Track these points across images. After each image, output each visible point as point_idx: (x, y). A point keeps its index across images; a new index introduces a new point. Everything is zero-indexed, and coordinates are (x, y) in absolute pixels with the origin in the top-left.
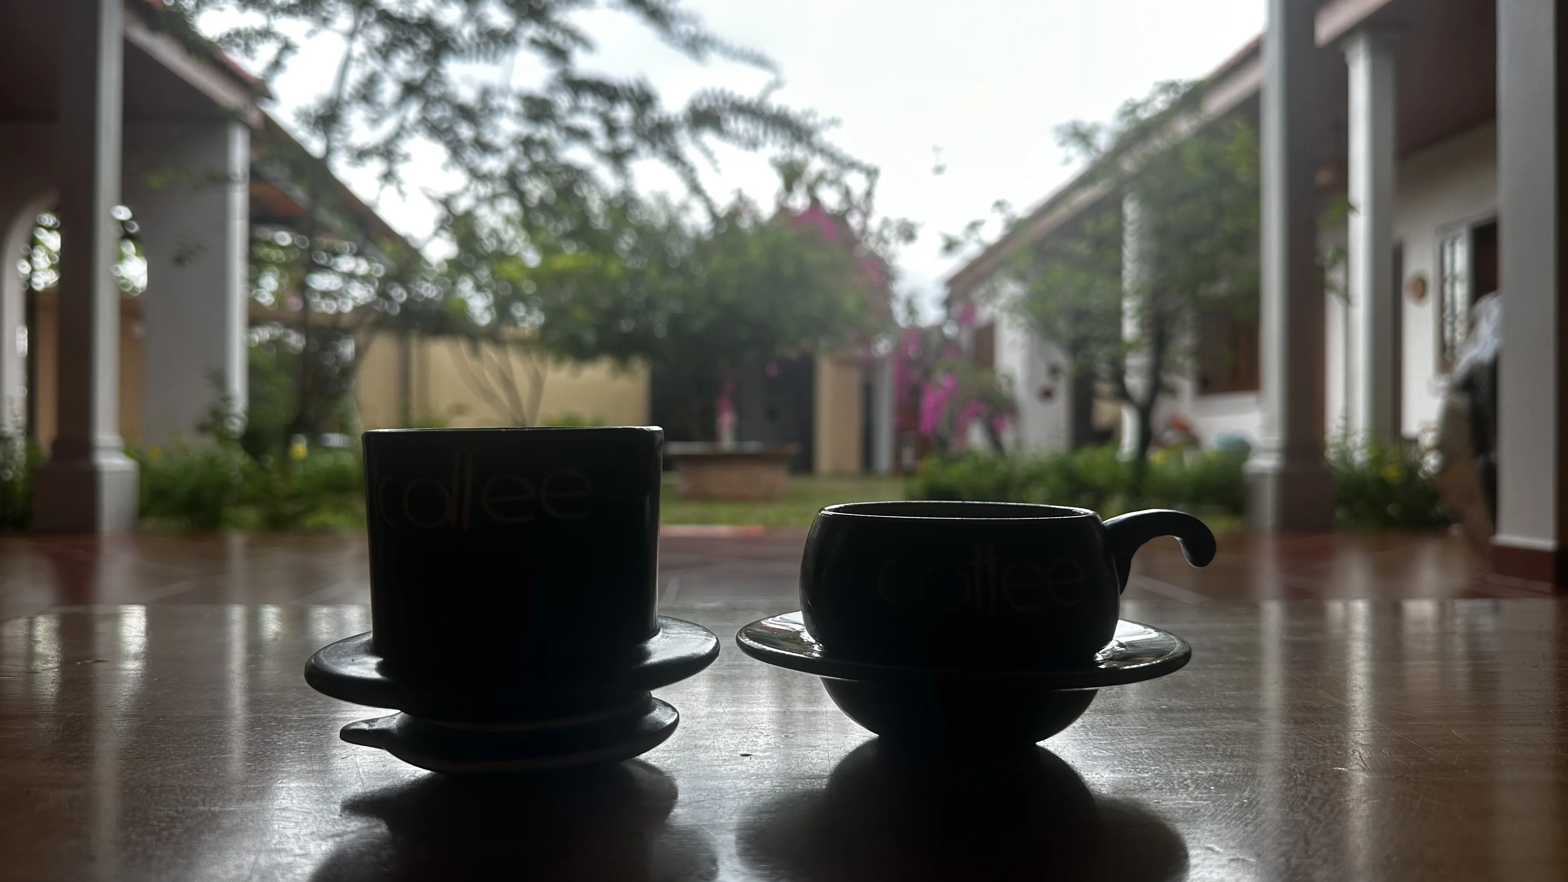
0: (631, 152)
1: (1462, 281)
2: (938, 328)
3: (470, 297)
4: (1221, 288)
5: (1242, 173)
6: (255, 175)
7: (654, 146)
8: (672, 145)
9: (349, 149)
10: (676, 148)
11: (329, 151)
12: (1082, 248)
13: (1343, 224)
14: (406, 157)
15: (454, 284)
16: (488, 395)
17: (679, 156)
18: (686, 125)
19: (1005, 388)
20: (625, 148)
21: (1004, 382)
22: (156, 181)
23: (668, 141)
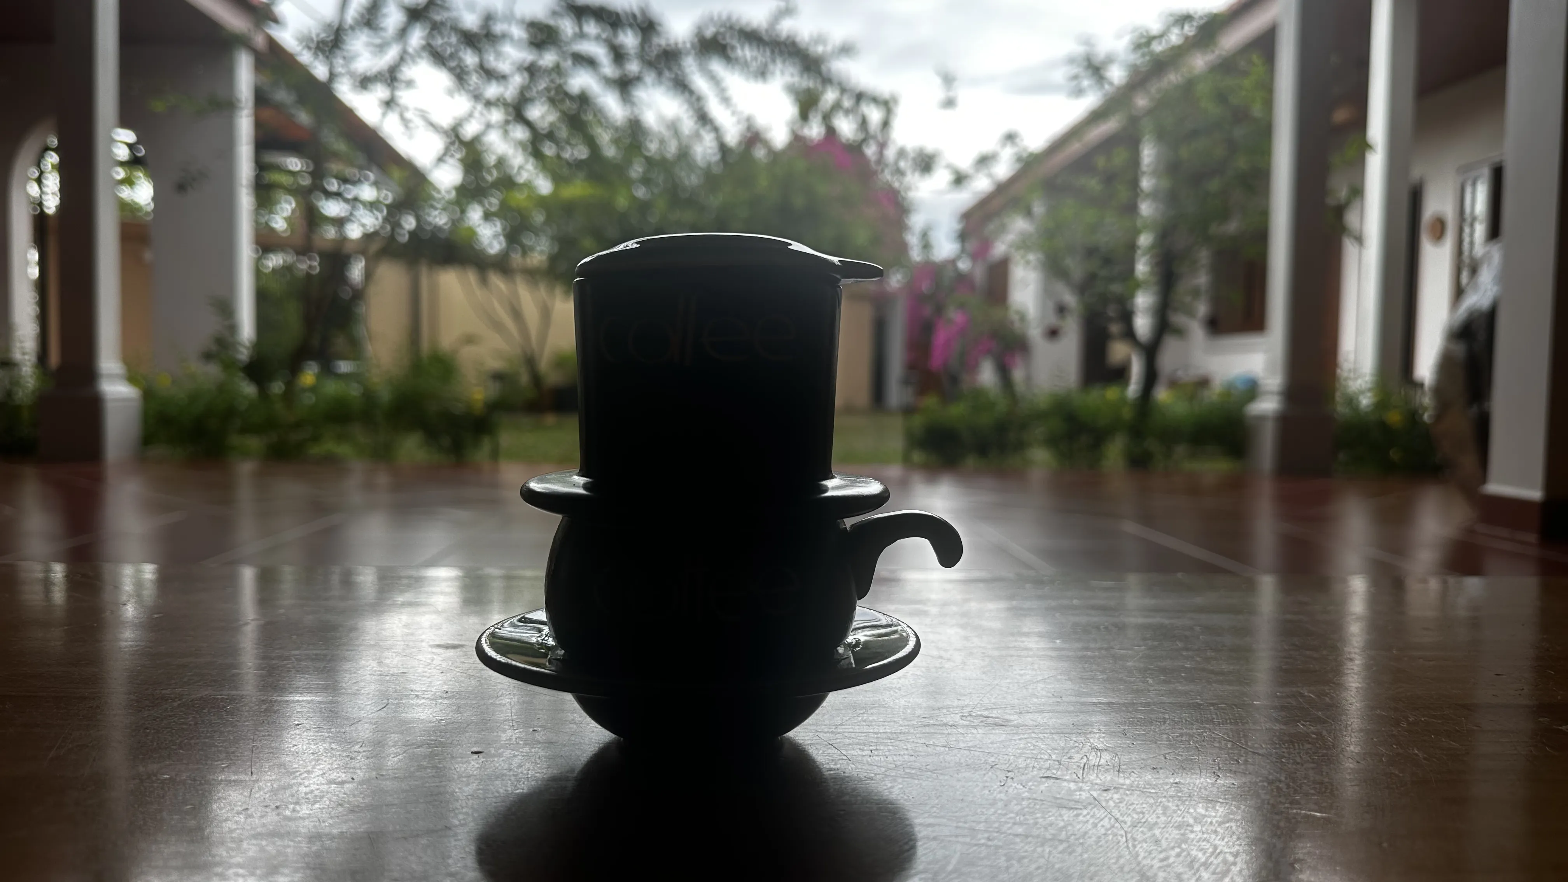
0: (638, 79)
1: (1481, 223)
2: (953, 262)
3: (479, 225)
4: (1232, 227)
5: (1257, 110)
6: (261, 99)
7: (660, 74)
8: (679, 72)
9: (352, 74)
10: (684, 75)
11: (332, 76)
12: (1093, 184)
13: (1360, 164)
14: (410, 84)
15: (463, 212)
16: (497, 326)
17: (686, 83)
18: (693, 52)
19: (1017, 325)
20: (632, 75)
21: (1015, 318)
22: (158, 106)
23: (675, 69)
